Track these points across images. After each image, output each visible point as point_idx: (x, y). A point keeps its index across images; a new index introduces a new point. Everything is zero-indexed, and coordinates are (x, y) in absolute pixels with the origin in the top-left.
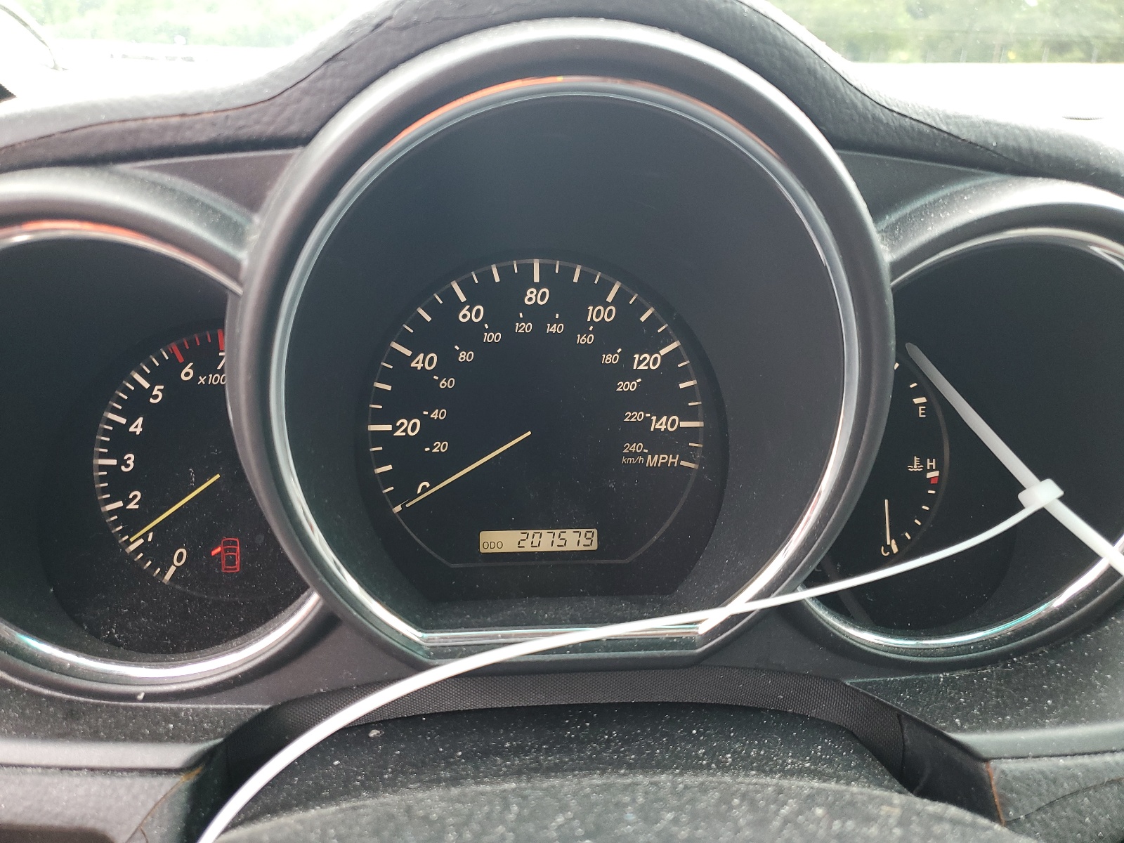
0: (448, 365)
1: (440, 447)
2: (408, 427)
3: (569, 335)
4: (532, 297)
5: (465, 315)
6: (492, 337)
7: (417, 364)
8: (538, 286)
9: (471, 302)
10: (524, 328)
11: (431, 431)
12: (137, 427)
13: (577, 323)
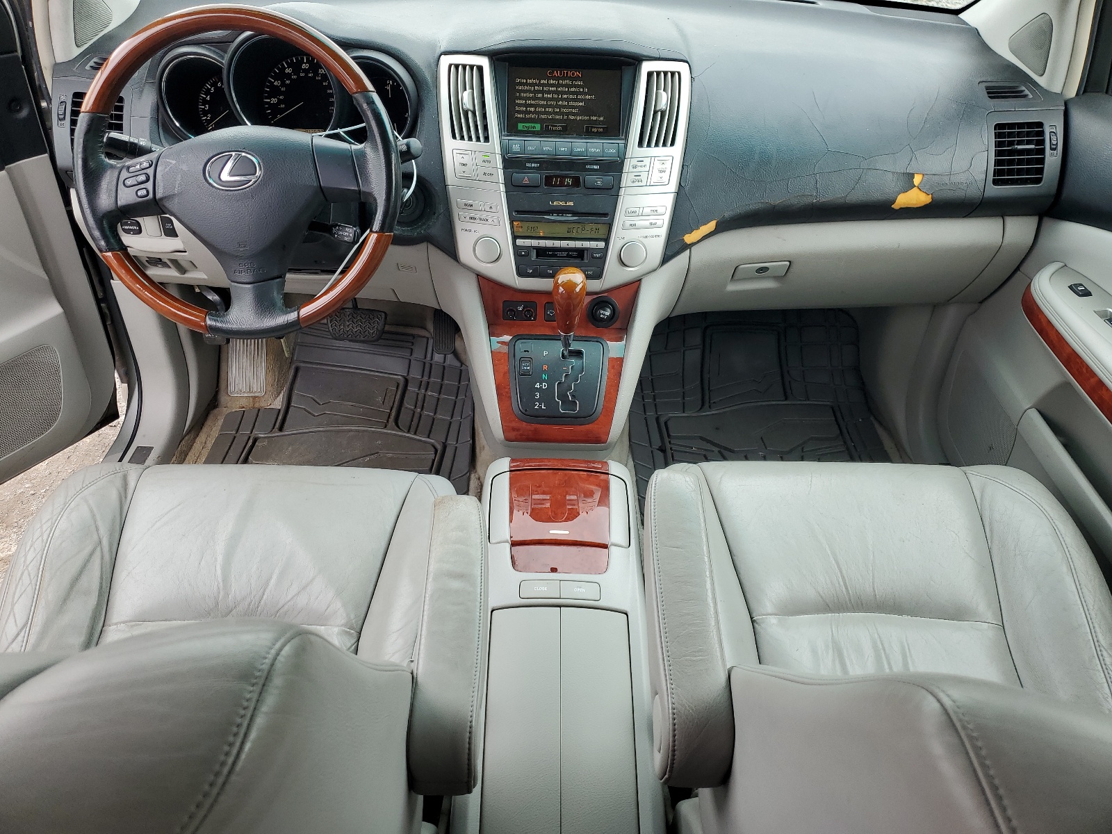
0: (283, 84)
1: (283, 106)
2: (274, 101)
3: (314, 77)
4: (304, 66)
5: (287, 71)
6: (295, 77)
7: (275, 84)
8: (305, 63)
9: (288, 67)
10: (302, 75)
11: (280, 102)
12: (208, 98)
13: (316, 74)
